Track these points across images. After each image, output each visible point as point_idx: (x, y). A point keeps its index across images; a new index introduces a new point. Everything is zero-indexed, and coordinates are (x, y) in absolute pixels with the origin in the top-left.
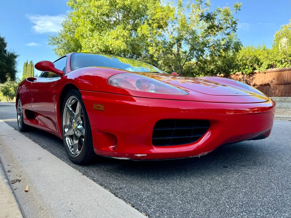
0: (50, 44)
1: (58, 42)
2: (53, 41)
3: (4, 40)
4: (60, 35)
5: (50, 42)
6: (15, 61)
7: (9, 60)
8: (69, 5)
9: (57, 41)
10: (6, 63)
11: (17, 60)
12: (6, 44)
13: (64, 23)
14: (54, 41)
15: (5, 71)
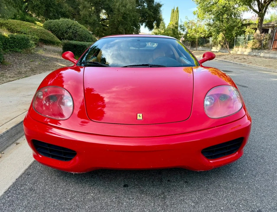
6: (160, 10)
7: (155, 9)
10: (153, 13)
11: (161, 9)
15: (152, 20)
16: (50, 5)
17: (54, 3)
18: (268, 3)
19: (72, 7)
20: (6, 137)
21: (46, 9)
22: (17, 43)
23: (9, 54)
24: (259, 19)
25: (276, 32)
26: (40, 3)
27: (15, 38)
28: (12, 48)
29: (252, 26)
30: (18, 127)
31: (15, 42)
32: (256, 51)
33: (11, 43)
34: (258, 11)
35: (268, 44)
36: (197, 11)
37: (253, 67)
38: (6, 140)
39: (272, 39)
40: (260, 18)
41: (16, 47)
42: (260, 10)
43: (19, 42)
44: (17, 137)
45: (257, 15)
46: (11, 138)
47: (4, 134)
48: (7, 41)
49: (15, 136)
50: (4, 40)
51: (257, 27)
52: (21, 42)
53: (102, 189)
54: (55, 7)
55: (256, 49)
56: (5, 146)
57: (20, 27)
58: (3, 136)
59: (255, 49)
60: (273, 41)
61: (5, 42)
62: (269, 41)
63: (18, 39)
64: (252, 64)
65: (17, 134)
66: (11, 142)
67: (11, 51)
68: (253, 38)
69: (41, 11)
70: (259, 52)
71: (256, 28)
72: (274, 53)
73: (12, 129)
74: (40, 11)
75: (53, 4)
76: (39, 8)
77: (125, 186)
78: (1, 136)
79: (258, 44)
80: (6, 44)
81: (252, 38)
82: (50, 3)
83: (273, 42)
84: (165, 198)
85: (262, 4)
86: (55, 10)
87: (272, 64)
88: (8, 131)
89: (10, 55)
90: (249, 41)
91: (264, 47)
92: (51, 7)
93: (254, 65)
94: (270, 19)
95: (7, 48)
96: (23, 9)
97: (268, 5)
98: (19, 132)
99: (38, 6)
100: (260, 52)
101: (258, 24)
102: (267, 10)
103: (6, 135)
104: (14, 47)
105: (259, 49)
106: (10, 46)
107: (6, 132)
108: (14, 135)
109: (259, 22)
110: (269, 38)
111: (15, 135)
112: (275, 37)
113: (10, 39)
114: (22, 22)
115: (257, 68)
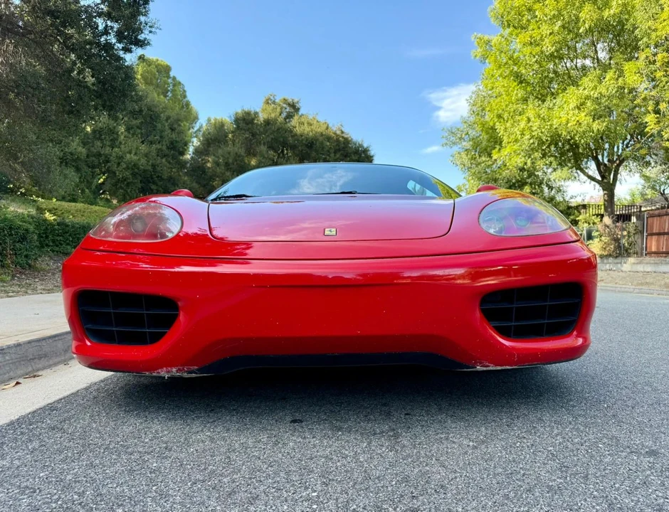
0: (446, 144)
1: (461, 138)
2: (452, 138)
3: (369, 150)
4: (465, 122)
5: (445, 141)
8: (476, 56)
9: (459, 136)
12: (372, 157)
13: (473, 96)
14: (454, 138)
16: (152, 178)
17: (160, 175)
18: (618, 162)
19: (199, 183)
20: (13, 356)
21: (142, 187)
22: (70, 235)
23: (49, 256)
24: (605, 194)
25: (647, 218)
26: (132, 174)
27: (67, 226)
28: (57, 246)
29: (591, 211)
30: (44, 343)
31: (67, 233)
32: (610, 261)
33: (58, 235)
34: (600, 179)
35: (635, 244)
36: (464, 185)
37: (609, 288)
38: (10, 361)
39: (642, 233)
40: (605, 192)
41: (68, 244)
42: (603, 177)
43: (75, 235)
44: (38, 364)
45: (598, 186)
46: (22, 363)
47: (9, 347)
48: (49, 231)
49: (35, 361)
50: (44, 227)
51: (603, 210)
52: (79, 234)
53: (234, 426)
54: (161, 183)
55: (610, 256)
56: (5, 374)
57: (82, 216)
58: (4, 351)
59: (607, 256)
60: (645, 237)
61: (46, 233)
62: (636, 236)
63: (73, 227)
64: (605, 283)
65: (40, 358)
66: (22, 372)
67: (53, 251)
68: (598, 233)
69: (131, 191)
70: (617, 263)
71: (602, 213)
72: (653, 262)
73: (29, 342)
74: (129, 191)
75: (158, 177)
76: (128, 185)
77: (294, 421)
78: (2, 350)
79: (612, 246)
80: (47, 237)
81: (594, 234)
82: (151, 175)
83: (646, 239)
84: (396, 436)
85: (605, 165)
86: (161, 189)
87: (652, 280)
88: (19, 345)
89: (51, 258)
90: (591, 241)
91: (627, 251)
92: (154, 183)
93: (609, 285)
94: (629, 198)
95: (47, 245)
96: (93, 187)
97: (619, 166)
98: (46, 356)
99: (125, 180)
100: (621, 263)
101: (604, 204)
102: (619, 176)
103: (13, 350)
104: (61, 244)
105: (617, 257)
106: (53, 241)
107: (14, 344)
108: (31, 357)
109: (605, 200)
110: (635, 230)
111: (35, 358)
112: (649, 230)
113: (56, 227)
114: (86, 206)
115: (619, 289)
